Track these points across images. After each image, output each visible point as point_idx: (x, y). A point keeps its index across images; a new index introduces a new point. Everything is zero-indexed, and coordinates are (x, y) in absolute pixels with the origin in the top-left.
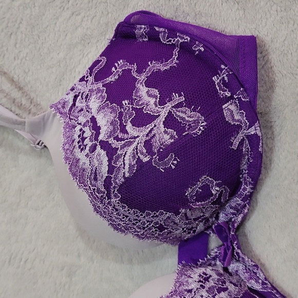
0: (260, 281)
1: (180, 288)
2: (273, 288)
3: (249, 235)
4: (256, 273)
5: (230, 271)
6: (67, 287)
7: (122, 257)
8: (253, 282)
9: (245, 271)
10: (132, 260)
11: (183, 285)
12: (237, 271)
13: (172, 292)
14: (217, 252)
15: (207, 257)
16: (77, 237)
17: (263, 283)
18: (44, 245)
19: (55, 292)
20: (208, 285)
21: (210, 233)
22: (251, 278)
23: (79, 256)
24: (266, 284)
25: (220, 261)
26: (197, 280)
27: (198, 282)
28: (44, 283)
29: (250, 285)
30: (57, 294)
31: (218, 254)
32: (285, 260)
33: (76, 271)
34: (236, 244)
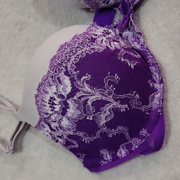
0: (140, 44)
1: (90, 32)
2: (147, 49)
3: (141, 15)
4: (139, 39)
5: (123, 37)
6: (17, 36)
7: (56, 21)
8: (136, 43)
9: (132, 37)
10: (62, 23)
11: (93, 31)
12: (127, 37)
13: (84, 33)
14: (118, 23)
15: (111, 25)
16: (31, 4)
17: (142, 45)
18: (8, 7)
19: (9, 39)
20: (107, 36)
21: (117, 10)
22: (135, 41)
23: (29, 17)
24: (143, 46)
25: (118, 29)
26: (102, 32)
27: (102, 33)
28: (3, 33)
29: (133, 46)
30: (9, 41)
31: (118, 24)
32: (159, 34)
33: (26, 26)
34: (132, 16)
